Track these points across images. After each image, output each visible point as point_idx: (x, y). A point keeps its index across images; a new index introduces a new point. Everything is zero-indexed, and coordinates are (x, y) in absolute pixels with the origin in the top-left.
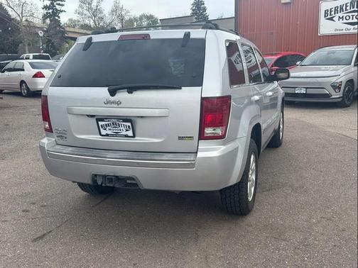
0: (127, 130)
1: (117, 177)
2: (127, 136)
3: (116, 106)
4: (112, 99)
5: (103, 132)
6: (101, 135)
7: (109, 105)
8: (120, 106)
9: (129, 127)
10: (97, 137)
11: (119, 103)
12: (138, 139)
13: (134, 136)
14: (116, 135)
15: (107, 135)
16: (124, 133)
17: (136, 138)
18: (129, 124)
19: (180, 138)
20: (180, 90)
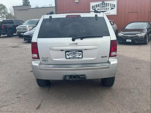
0: (79, 55)
1: (77, 75)
2: (79, 58)
3: (75, 45)
4: (74, 42)
5: (68, 57)
6: (66, 58)
7: (72, 45)
8: (77, 45)
9: (80, 54)
10: (64, 59)
11: (76, 44)
12: (84, 59)
13: (82, 58)
14: (74, 58)
15: (69, 58)
16: (78, 57)
17: (83, 58)
18: (81, 53)
19: (102, 57)
20: (102, 38)
